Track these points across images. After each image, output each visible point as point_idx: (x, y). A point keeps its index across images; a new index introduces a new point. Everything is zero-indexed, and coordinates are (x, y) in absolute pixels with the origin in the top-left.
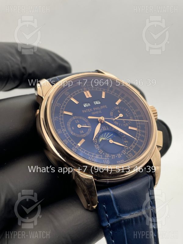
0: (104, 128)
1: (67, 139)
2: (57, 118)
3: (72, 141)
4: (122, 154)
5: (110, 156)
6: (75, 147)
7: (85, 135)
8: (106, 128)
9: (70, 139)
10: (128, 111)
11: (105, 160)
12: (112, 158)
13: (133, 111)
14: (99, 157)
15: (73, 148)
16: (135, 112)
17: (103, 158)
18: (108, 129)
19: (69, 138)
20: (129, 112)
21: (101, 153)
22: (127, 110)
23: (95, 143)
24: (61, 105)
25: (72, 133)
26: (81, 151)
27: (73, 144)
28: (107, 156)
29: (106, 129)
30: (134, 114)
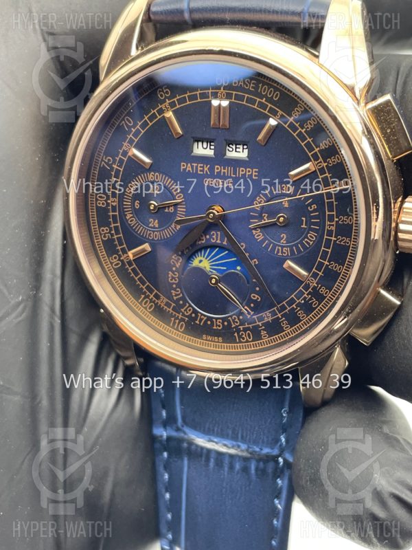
0: (214, 237)
1: (111, 229)
2: (109, 160)
3: (119, 239)
4: (226, 323)
5: (193, 315)
6: (120, 256)
7: (156, 236)
8: (222, 240)
9: (117, 233)
10: (315, 211)
11: (177, 318)
12: (197, 322)
13: (331, 218)
14: (165, 305)
15: (115, 258)
16: (334, 223)
17: (174, 313)
18: (225, 243)
19: (116, 228)
20: (315, 217)
21: (175, 298)
22: (314, 206)
23: (175, 266)
24: (134, 126)
25: (128, 218)
26: (130, 270)
27: (119, 248)
28: (186, 310)
29: (219, 241)
30: (327, 227)
